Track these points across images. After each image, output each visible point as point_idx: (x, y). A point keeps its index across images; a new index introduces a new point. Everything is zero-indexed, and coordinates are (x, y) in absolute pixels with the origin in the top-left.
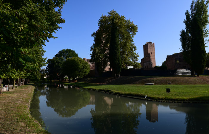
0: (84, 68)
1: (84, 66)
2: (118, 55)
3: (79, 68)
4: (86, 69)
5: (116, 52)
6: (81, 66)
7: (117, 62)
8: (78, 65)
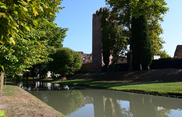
0: (75, 61)
1: (76, 58)
2: (148, 38)
3: (71, 61)
4: (78, 62)
5: (145, 33)
6: (72, 59)
7: (148, 48)
8: (69, 57)
